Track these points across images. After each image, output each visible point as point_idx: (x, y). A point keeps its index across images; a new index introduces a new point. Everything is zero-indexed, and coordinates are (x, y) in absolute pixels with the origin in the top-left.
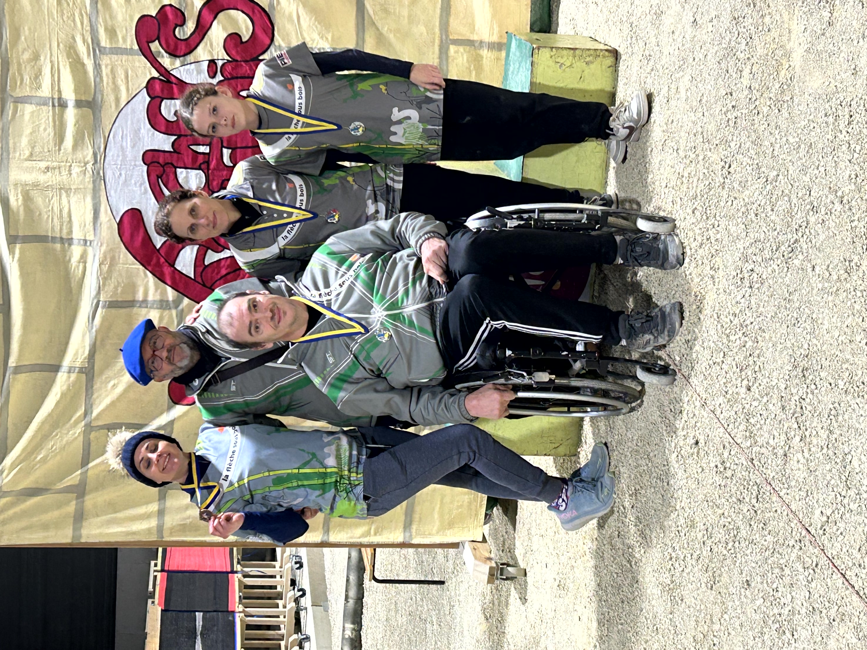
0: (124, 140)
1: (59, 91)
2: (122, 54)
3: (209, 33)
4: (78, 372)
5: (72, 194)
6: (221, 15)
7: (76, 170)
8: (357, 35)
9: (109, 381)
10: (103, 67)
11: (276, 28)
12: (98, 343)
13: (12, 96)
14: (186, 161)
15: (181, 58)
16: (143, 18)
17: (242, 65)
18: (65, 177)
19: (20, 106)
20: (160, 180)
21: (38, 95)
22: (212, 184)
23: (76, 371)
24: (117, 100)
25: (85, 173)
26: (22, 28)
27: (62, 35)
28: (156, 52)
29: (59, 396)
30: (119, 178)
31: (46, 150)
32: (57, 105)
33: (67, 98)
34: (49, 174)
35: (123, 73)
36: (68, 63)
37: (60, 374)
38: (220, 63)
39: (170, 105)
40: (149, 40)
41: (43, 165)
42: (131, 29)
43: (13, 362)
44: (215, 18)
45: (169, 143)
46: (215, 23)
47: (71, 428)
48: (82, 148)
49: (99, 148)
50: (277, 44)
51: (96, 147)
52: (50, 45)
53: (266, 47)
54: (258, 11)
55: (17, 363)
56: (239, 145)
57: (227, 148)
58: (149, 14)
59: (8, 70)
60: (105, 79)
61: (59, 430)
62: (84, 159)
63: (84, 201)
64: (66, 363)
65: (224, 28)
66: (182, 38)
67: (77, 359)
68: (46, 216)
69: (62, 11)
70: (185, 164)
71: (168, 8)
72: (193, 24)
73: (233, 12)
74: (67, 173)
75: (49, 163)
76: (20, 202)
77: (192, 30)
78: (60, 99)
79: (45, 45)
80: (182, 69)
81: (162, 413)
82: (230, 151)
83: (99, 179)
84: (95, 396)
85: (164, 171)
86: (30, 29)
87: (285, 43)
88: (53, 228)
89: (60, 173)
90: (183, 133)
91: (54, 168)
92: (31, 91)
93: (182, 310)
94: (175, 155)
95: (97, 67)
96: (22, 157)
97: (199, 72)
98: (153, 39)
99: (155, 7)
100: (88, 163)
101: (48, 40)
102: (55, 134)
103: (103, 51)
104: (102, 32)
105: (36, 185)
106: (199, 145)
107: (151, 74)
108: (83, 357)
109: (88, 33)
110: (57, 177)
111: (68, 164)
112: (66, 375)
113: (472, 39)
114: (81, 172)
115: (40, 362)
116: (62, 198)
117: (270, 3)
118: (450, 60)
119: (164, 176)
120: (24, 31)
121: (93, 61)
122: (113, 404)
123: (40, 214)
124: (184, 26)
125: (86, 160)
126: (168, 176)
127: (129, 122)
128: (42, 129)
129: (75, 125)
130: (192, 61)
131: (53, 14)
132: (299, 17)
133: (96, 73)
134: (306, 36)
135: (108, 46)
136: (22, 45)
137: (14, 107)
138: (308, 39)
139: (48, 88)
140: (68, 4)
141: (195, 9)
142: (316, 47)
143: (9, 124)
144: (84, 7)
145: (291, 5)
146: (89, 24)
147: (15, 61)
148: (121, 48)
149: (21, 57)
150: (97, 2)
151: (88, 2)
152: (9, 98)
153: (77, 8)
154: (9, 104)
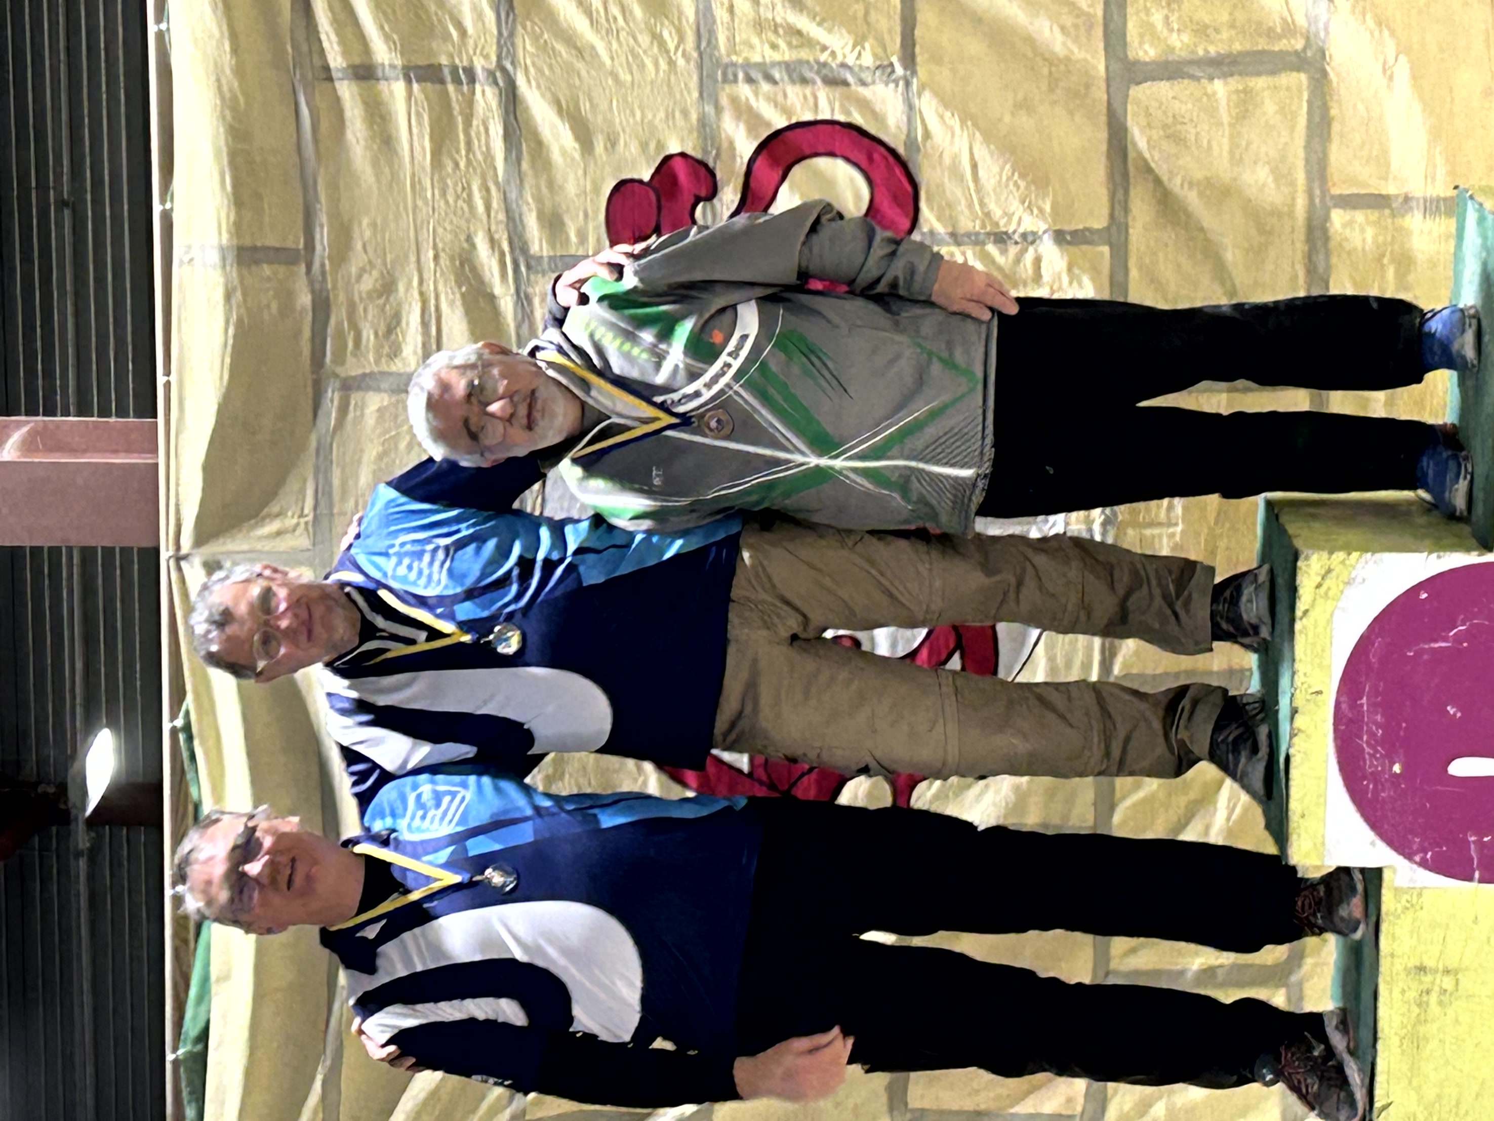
6: (797, 170)
8: (1112, 200)
10: (536, 301)
11: (922, 194)
13: (336, 376)
16: (622, 186)
19: (354, 397)
21: (394, 368)
26: (356, 224)
27: (446, 237)
36: (458, 296)
40: (637, 236)
42: (596, 212)
44: (784, 177)
46: (784, 190)
50: (926, 229)
52: (419, 259)
58: (636, 176)
59: (328, 319)
69: (442, 180)
71: (679, 159)
72: (735, 192)
73: (822, 163)
77: (734, 207)
79: (406, 258)
86: (374, 225)
87: (945, 226)
92: (377, 362)
95: (523, 301)
99: (649, 160)
101: (413, 247)
103: (534, 265)
104: (531, 223)
109: (502, 227)
113: (1384, 192)
117: (908, 135)
118: (1333, 246)
120: (362, 230)
121: (513, 290)
124: (715, 201)
128: (403, 445)
131: (423, 189)
132: (974, 166)
133: (520, 316)
134: (992, 206)
135: (545, 254)
136: (358, 259)
137: (341, 398)
138: (997, 213)
139: (415, 352)
140: (457, 165)
141: (738, 160)
142: (1014, 232)
143: (333, 438)
144: (491, 173)
145: (957, 139)
146: (503, 206)
147: (342, 297)
148: (574, 256)
149: (355, 288)
150: (519, 160)
151: (499, 157)
152: (331, 380)
153: (475, 171)
154: (329, 392)
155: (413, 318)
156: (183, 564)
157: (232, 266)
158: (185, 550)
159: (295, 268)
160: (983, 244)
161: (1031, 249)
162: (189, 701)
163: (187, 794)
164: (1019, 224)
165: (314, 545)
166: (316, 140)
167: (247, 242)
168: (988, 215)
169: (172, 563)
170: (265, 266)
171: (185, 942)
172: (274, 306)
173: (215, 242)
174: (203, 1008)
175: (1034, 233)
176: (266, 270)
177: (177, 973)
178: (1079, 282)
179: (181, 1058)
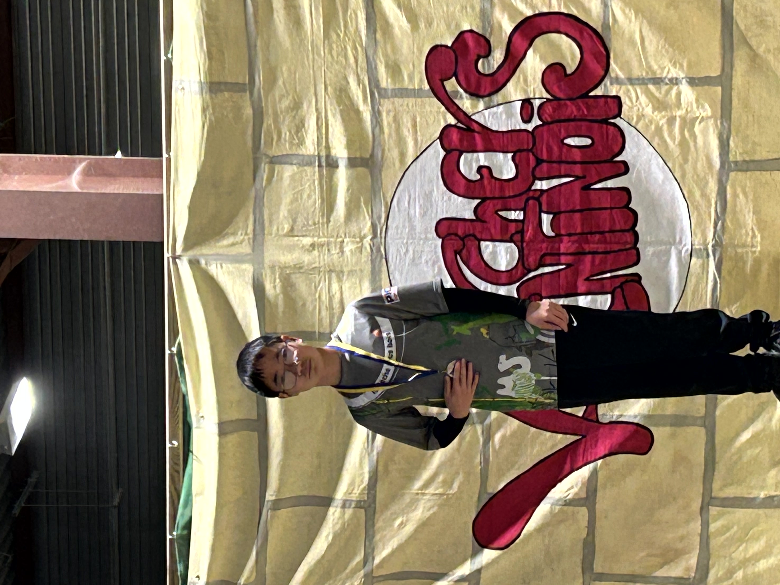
0: (412, 207)
1: (328, 148)
2: (408, 96)
3: (523, 64)
4: (356, 507)
5: (345, 277)
6: (538, 41)
7: (349, 247)
8: (723, 58)
9: (395, 519)
10: (384, 114)
11: (612, 55)
12: (380, 468)
13: (267, 156)
14: (493, 231)
15: (486, 99)
16: (436, 49)
17: (565, 104)
18: (336, 256)
19: (277, 168)
20: (458, 257)
21: (301, 153)
22: (527, 260)
23: (353, 505)
24: (403, 155)
25: (361, 252)
26: (279, 69)
27: (331, 76)
28: (453, 92)
29: (330, 538)
30: (405, 254)
31: (310, 222)
32: (324, 164)
33: (338, 155)
34: (316, 252)
35: (410, 121)
36: (338, 110)
37: (331, 510)
38: (537, 103)
39: (472, 159)
40: (443, 78)
41: (307, 241)
42: (420, 65)
43: (272, 495)
44: (530, 45)
45: (470, 209)
46: (530, 52)
47: (348, 577)
48: (357, 219)
49: (379, 218)
50: (613, 75)
51: (375, 216)
52: (315, 89)
53: (599, 79)
54: (588, 34)
55: (276, 496)
56: (563, 210)
57: (547, 213)
58: (443, 43)
59: (262, 123)
60: (386, 130)
61: (332, 581)
62: (360, 232)
63: (360, 285)
64: (340, 495)
65: (542, 58)
66: (487, 72)
67: (353, 490)
68: (311, 309)
69: (330, 45)
70: (491, 234)
71: (468, 34)
72: (501, 53)
73: (554, 36)
74: (338, 251)
75: (316, 239)
76: (278, 290)
77: (501, 61)
78: (328, 156)
79: (308, 89)
80: (486, 112)
81: (464, 561)
82: (551, 216)
83: (379, 259)
84: (378, 537)
85: (464, 245)
86: (289, 69)
87: (623, 74)
88: (320, 320)
89: (329, 251)
90: (488, 195)
91: (323, 245)
92: (291, 148)
93: (490, 426)
94: (478, 224)
95: (376, 114)
96: (281, 233)
97: (510, 115)
98: (450, 76)
99: (451, 34)
100: (365, 237)
101: (312, 83)
102: (322, 203)
103: (383, 93)
104: (382, 70)
105: (298, 268)
106: (510, 210)
107: (445, 120)
108: (362, 487)
109: (364, 71)
110: (326, 257)
111: (340, 240)
112: (339, 510)
114: (357, 248)
115: (305, 493)
116: (332, 282)
117: (604, 21)
119: (464, 252)
120: (282, 73)
121: (370, 108)
122: (400, 548)
123: (304, 305)
124: (490, 58)
125: (362, 234)
126: (469, 252)
127: (418, 184)
128: (305, 196)
129: (348, 190)
130: (500, 102)
131: (318, 49)
132: (642, 40)
133: (374, 122)
134: (653, 63)
135: (390, 87)
136: (280, 89)
137: (269, 169)
138: (655, 67)
139: (313, 143)
140: (338, 36)
141: (504, 34)
142: (666, 77)
143: (264, 191)
144: (358, 39)
145: (632, 24)
146: (365, 59)
147: (270, 111)
148: (407, 89)
149: (278, 106)
150: (375, 32)
151: (363, 32)
152: (264, 158)
153: (349, 39)
154: (263, 165)
155: (311, 124)
156: (177, 260)
157: (206, 93)
158: (179, 251)
159: (244, 94)
160: (647, 84)
161: (675, 88)
162: (180, 338)
163: (179, 388)
164: (668, 73)
165: (253, 250)
166: (256, 22)
167: (216, 79)
168: (650, 67)
169: (171, 259)
170: (226, 93)
171: (178, 472)
172: (231, 116)
173: (197, 79)
174: (188, 509)
175: (677, 79)
176: (226, 95)
177: (173, 490)
178: (703, 107)
179: (175, 537)
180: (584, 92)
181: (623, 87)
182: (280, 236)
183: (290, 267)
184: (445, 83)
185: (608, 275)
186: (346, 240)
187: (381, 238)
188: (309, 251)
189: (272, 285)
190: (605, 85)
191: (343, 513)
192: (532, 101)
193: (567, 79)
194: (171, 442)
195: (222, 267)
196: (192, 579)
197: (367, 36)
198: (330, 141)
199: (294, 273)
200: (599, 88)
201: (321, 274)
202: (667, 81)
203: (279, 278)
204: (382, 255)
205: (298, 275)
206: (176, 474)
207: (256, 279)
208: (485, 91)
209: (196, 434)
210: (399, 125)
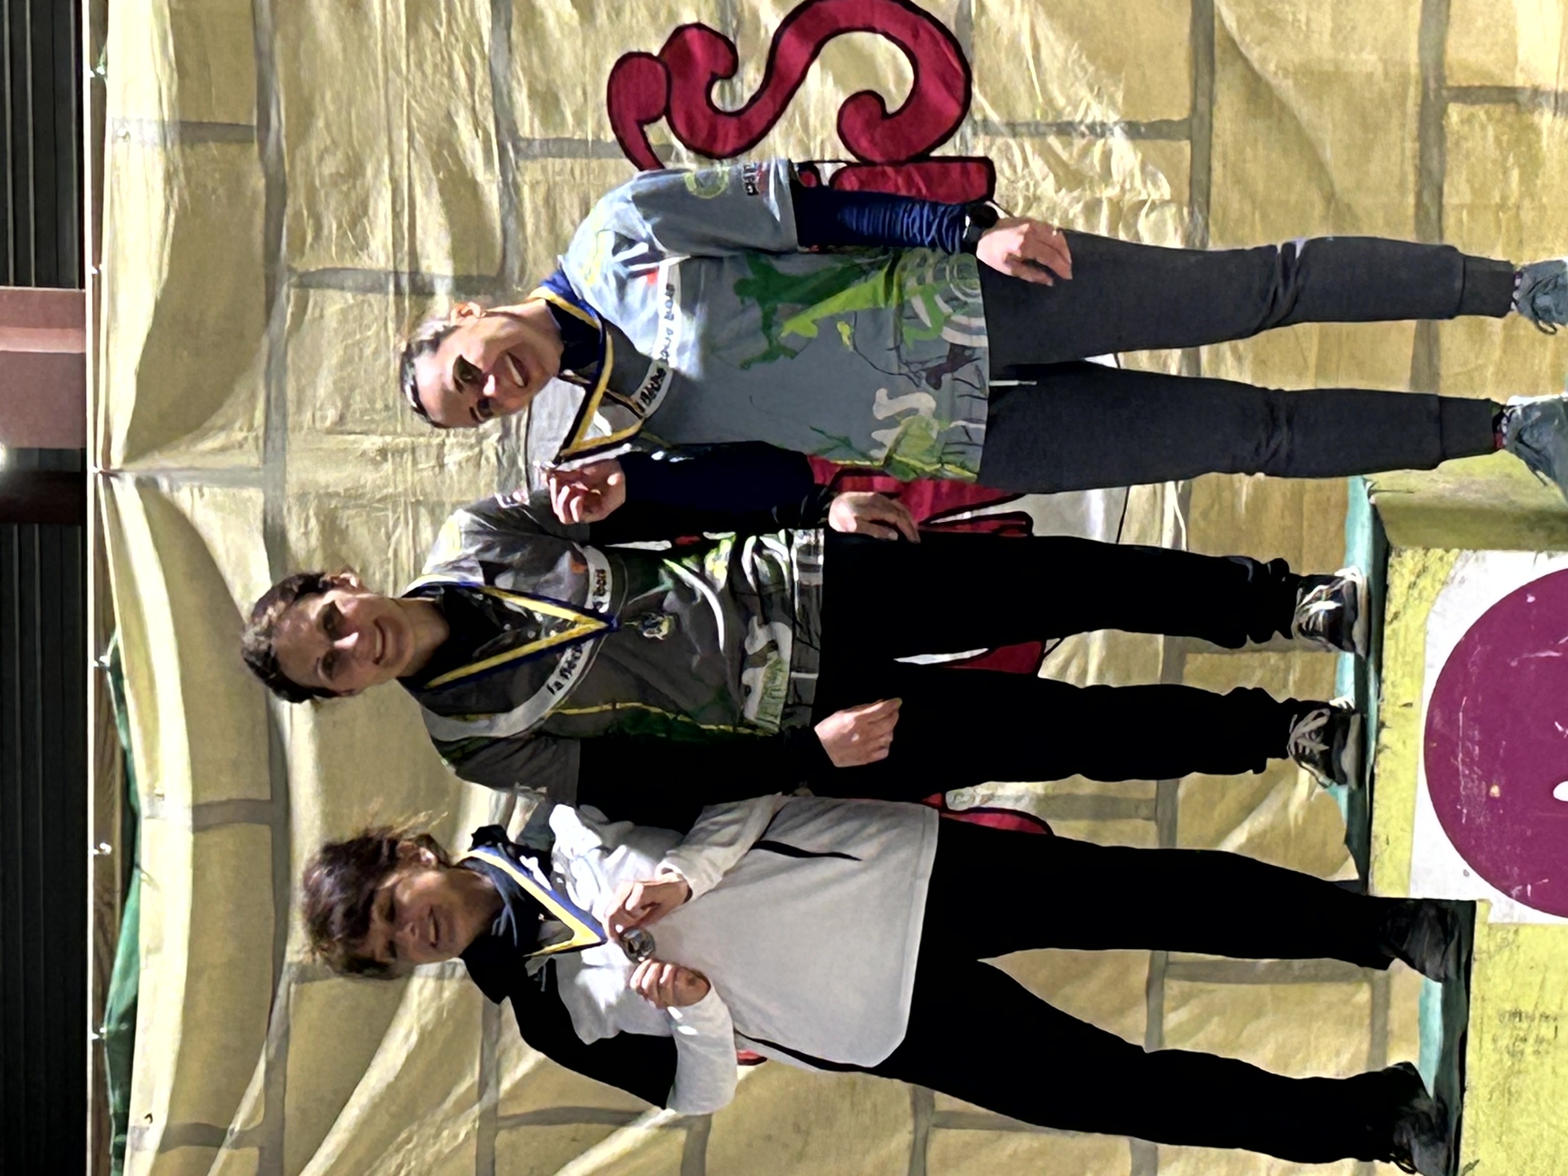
1: (414, 256)
2: (573, 155)
3: (800, 92)
6: (830, 48)
7: (454, 457)
8: (1195, 84)
10: (526, 191)
11: (975, 76)
13: (291, 270)
16: (627, 61)
18: (428, 474)
19: (313, 295)
21: (360, 265)
25: (478, 465)
26: (318, 97)
27: (422, 114)
28: (662, 146)
29: (414, 1038)
31: (379, 405)
32: (406, 289)
33: (434, 272)
34: (388, 467)
36: (435, 183)
37: (416, 983)
38: (827, 171)
40: (643, 118)
41: (372, 443)
42: (597, 93)
43: (297, 953)
44: (815, 54)
46: (815, 69)
47: (447, 1119)
50: (978, 117)
52: (390, 141)
53: (950, 124)
54: (928, 33)
58: (643, 50)
59: (284, 205)
60: (529, 220)
61: (415, 1127)
65: (838, 81)
66: (729, 108)
68: (378, 577)
69: (420, 50)
71: (693, 30)
72: (758, 70)
73: (861, 38)
74: (433, 463)
75: (388, 439)
76: (314, 540)
77: (756, 86)
78: (415, 273)
79: (376, 136)
83: (514, 477)
86: (337, 98)
87: (1000, 115)
89: (415, 462)
91: (398, 452)
92: (341, 257)
95: (510, 190)
96: (318, 425)
98: (655, 113)
99: (660, 30)
100: (486, 435)
101: (384, 125)
103: (524, 148)
104: (522, 101)
105: (353, 496)
109: (487, 104)
110: (408, 473)
111: (436, 441)
112: (431, 984)
113: (1509, 84)
114: (468, 460)
116: (421, 525)
117: (960, 7)
118: (1449, 144)
120: (325, 108)
121: (498, 176)
123: (365, 570)
124: (735, 80)
128: (368, 351)
131: (397, 59)
132: (1036, 48)
133: (507, 206)
134: (1056, 93)
135: (537, 136)
136: (318, 139)
137: (298, 298)
138: (1061, 101)
139: (385, 246)
140: (437, 33)
141: (763, 32)
142: (1081, 122)
143: (287, 341)
144: (476, 40)
145: (1017, 15)
146: (488, 80)
147: (300, 181)
148: (570, 140)
149: (317, 170)
150: (508, 27)
151: (486, 24)
152: (286, 275)
153: (457, 40)
154: (285, 288)
155: (382, 207)
156: (113, 480)
157: (173, 144)
158: (117, 461)
159: (247, 147)
160: (1044, 135)
161: (1100, 142)
162: (118, 636)
163: (115, 738)
164: (1086, 112)
165: (265, 461)
166: (273, 2)
167: (192, 117)
168: (1050, 101)
169: (100, 477)
170: (212, 144)
171: (111, 906)
172: (221, 191)
173: (155, 116)
174: (130, 983)
175: (1103, 124)
176: (214, 149)
177: (101, 943)
178: (1155, 184)
179: (105, 1037)
180: (921, 149)
181: (999, 141)
182: (317, 431)
183: (337, 494)
184: (646, 128)
185: (967, 515)
186: (448, 442)
187: (518, 438)
188: (376, 464)
189: (302, 530)
190: (963, 138)
191: (440, 990)
192: (818, 166)
193: (887, 123)
194: (96, 846)
195: (202, 495)
196: (137, 1121)
197: (493, 30)
198: (418, 243)
199: (345, 507)
200: (952, 140)
201: (401, 509)
202: (1083, 128)
203: (317, 515)
204: (519, 471)
205: (352, 512)
206: (105, 909)
207: (269, 520)
208: (725, 146)
209: (147, 830)
210: (555, 213)
